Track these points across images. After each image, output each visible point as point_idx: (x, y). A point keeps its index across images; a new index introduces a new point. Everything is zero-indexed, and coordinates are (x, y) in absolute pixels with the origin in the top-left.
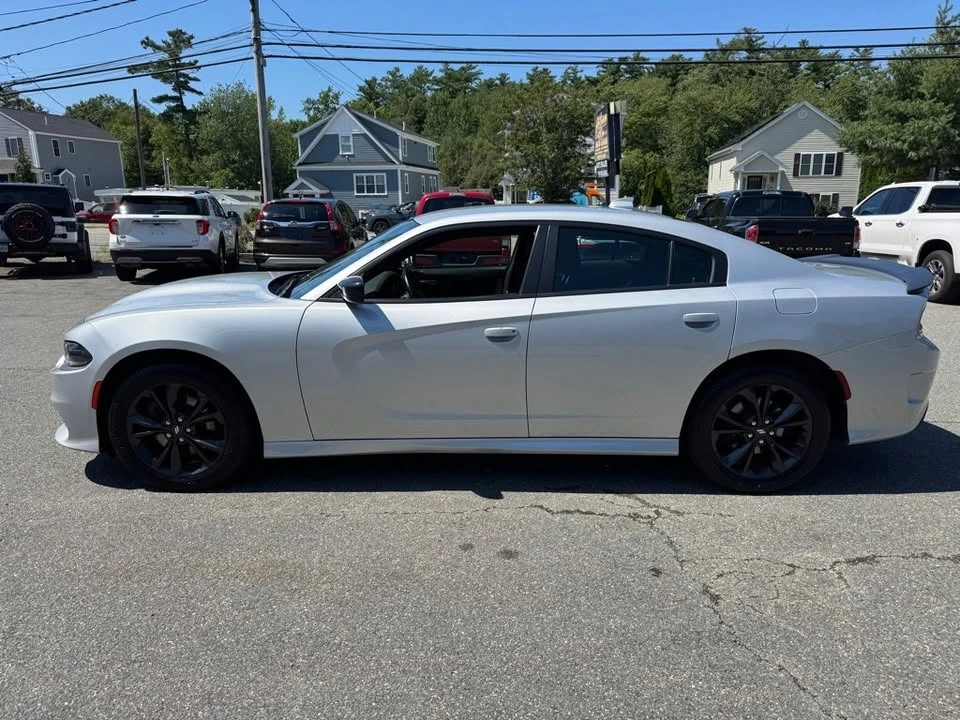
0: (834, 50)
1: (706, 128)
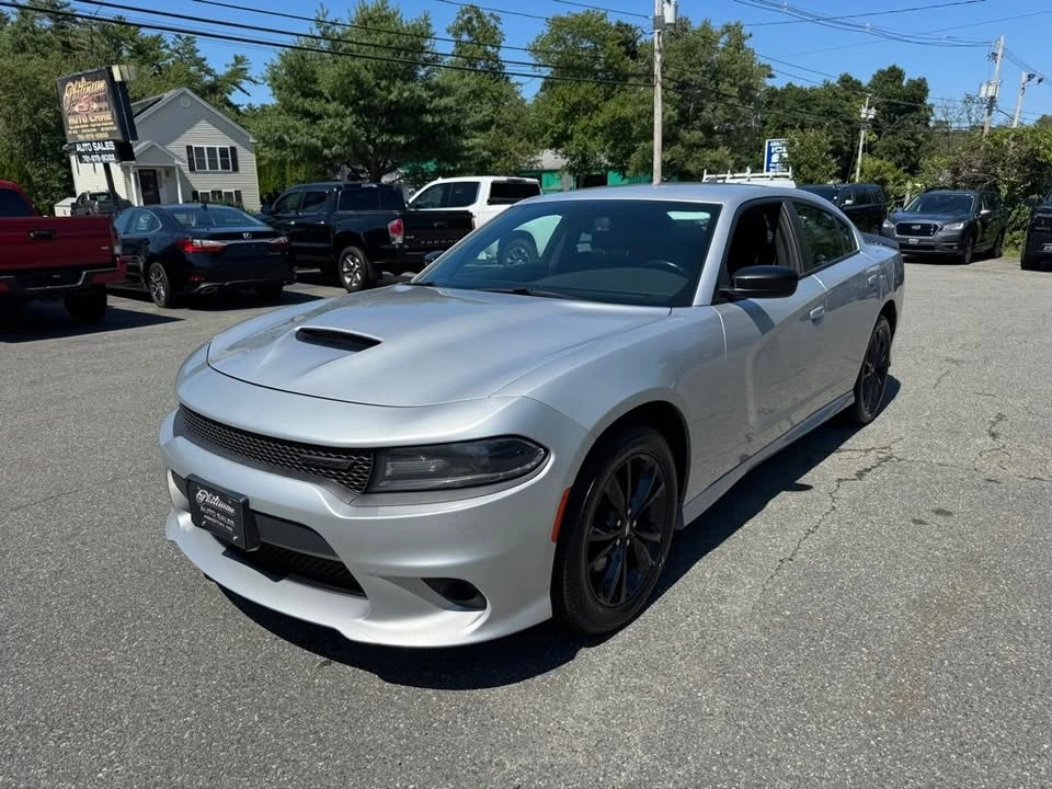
0: (158, 32)
1: (36, 110)
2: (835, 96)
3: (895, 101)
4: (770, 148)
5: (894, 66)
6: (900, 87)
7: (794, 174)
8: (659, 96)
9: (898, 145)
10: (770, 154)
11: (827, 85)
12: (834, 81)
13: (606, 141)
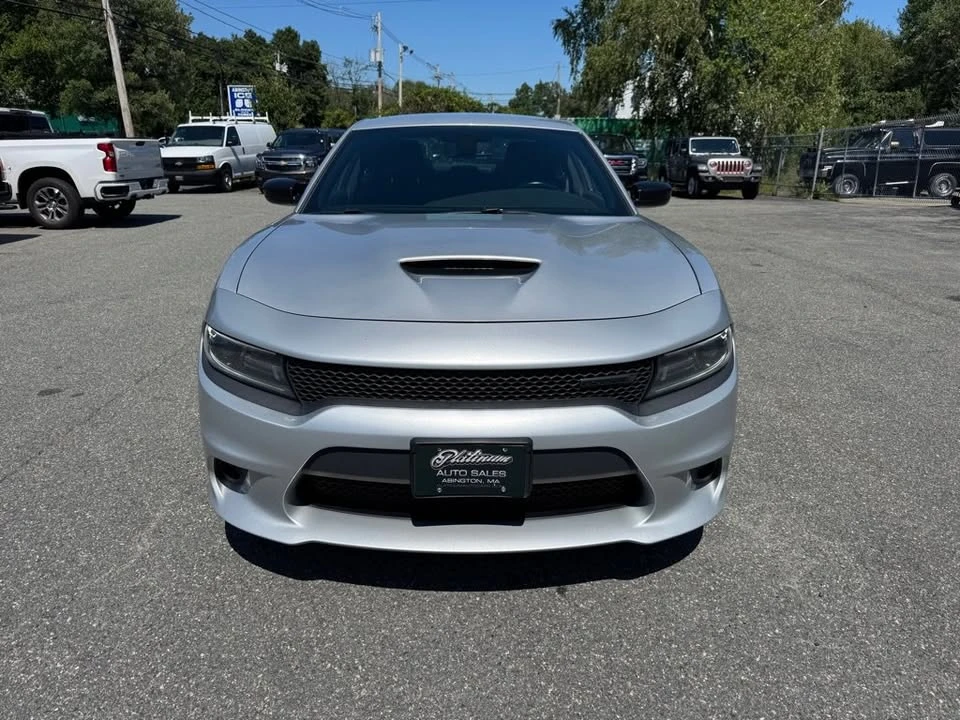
2: (246, 50)
3: (297, 58)
4: (232, 94)
5: (290, 28)
6: (298, 47)
7: (270, 119)
8: (113, 32)
9: (306, 97)
10: (234, 100)
11: (236, 38)
12: (241, 35)
13: (26, 77)
